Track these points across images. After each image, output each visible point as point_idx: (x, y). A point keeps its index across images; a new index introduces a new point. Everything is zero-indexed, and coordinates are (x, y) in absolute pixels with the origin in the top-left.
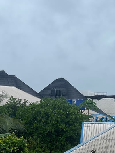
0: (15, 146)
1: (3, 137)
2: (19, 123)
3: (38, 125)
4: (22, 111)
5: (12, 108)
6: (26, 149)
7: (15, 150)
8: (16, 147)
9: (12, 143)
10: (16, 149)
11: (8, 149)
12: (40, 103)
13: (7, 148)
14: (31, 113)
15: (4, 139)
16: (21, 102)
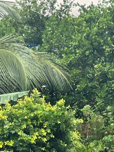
0: (41, 126)
1: (6, 102)
2: (52, 65)
3: (108, 67)
4: (60, 30)
5: (30, 23)
6: (75, 135)
7: (44, 137)
8: (45, 129)
9: (32, 119)
10: (45, 134)
11: (25, 135)
12: (109, 5)
13: (19, 133)
14: (85, 34)
15: (9, 107)
16: (55, 5)
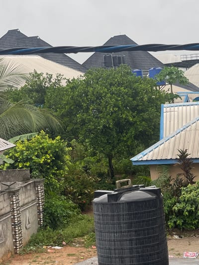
0: (46, 153)
1: (25, 140)
2: (51, 116)
3: (85, 115)
4: (55, 95)
5: (37, 91)
6: (67, 157)
7: (48, 159)
8: (49, 154)
9: (41, 149)
10: (49, 157)
11: (36, 158)
12: (84, 78)
13: (33, 158)
14: (71, 96)
15: (27, 142)
16: (52, 80)
